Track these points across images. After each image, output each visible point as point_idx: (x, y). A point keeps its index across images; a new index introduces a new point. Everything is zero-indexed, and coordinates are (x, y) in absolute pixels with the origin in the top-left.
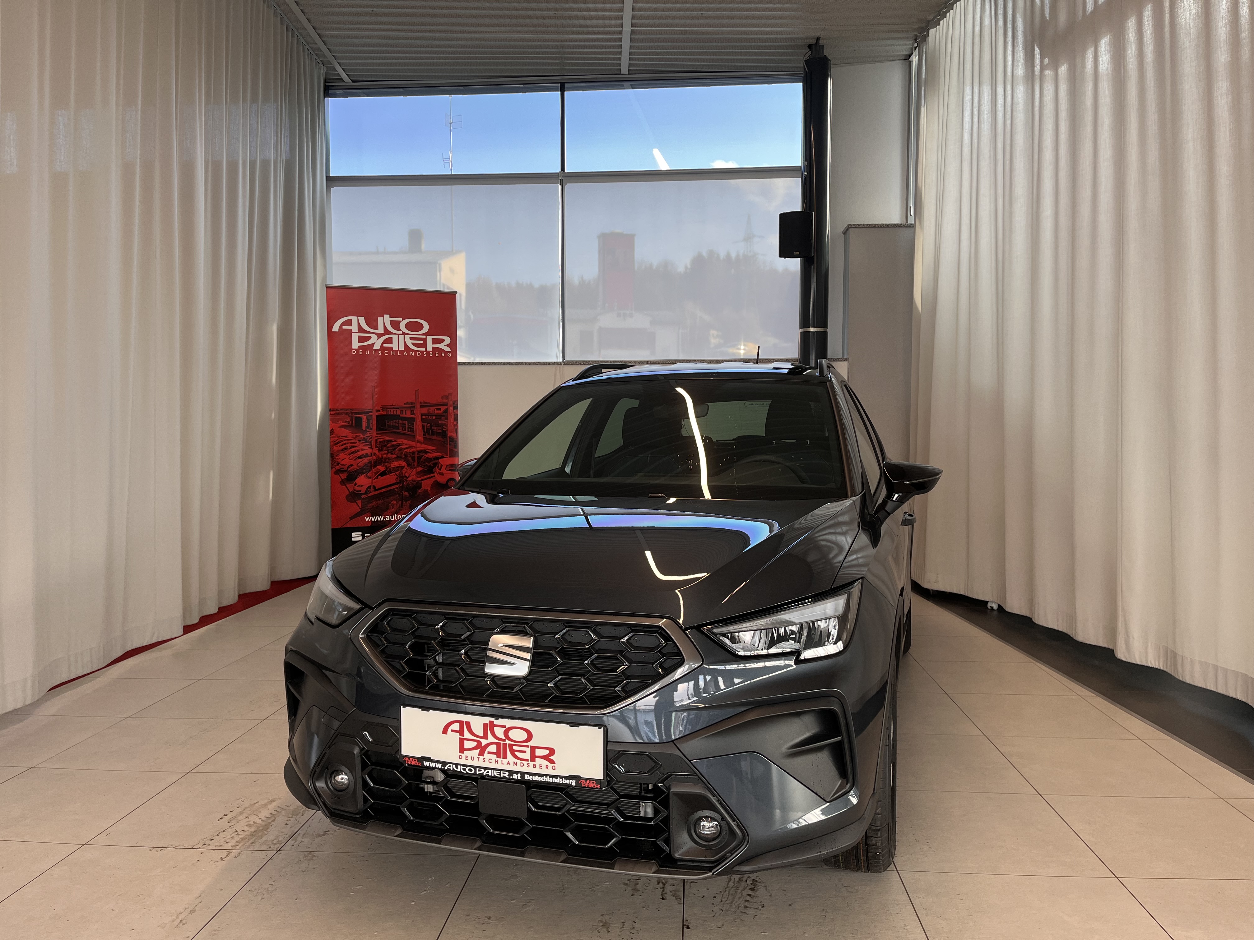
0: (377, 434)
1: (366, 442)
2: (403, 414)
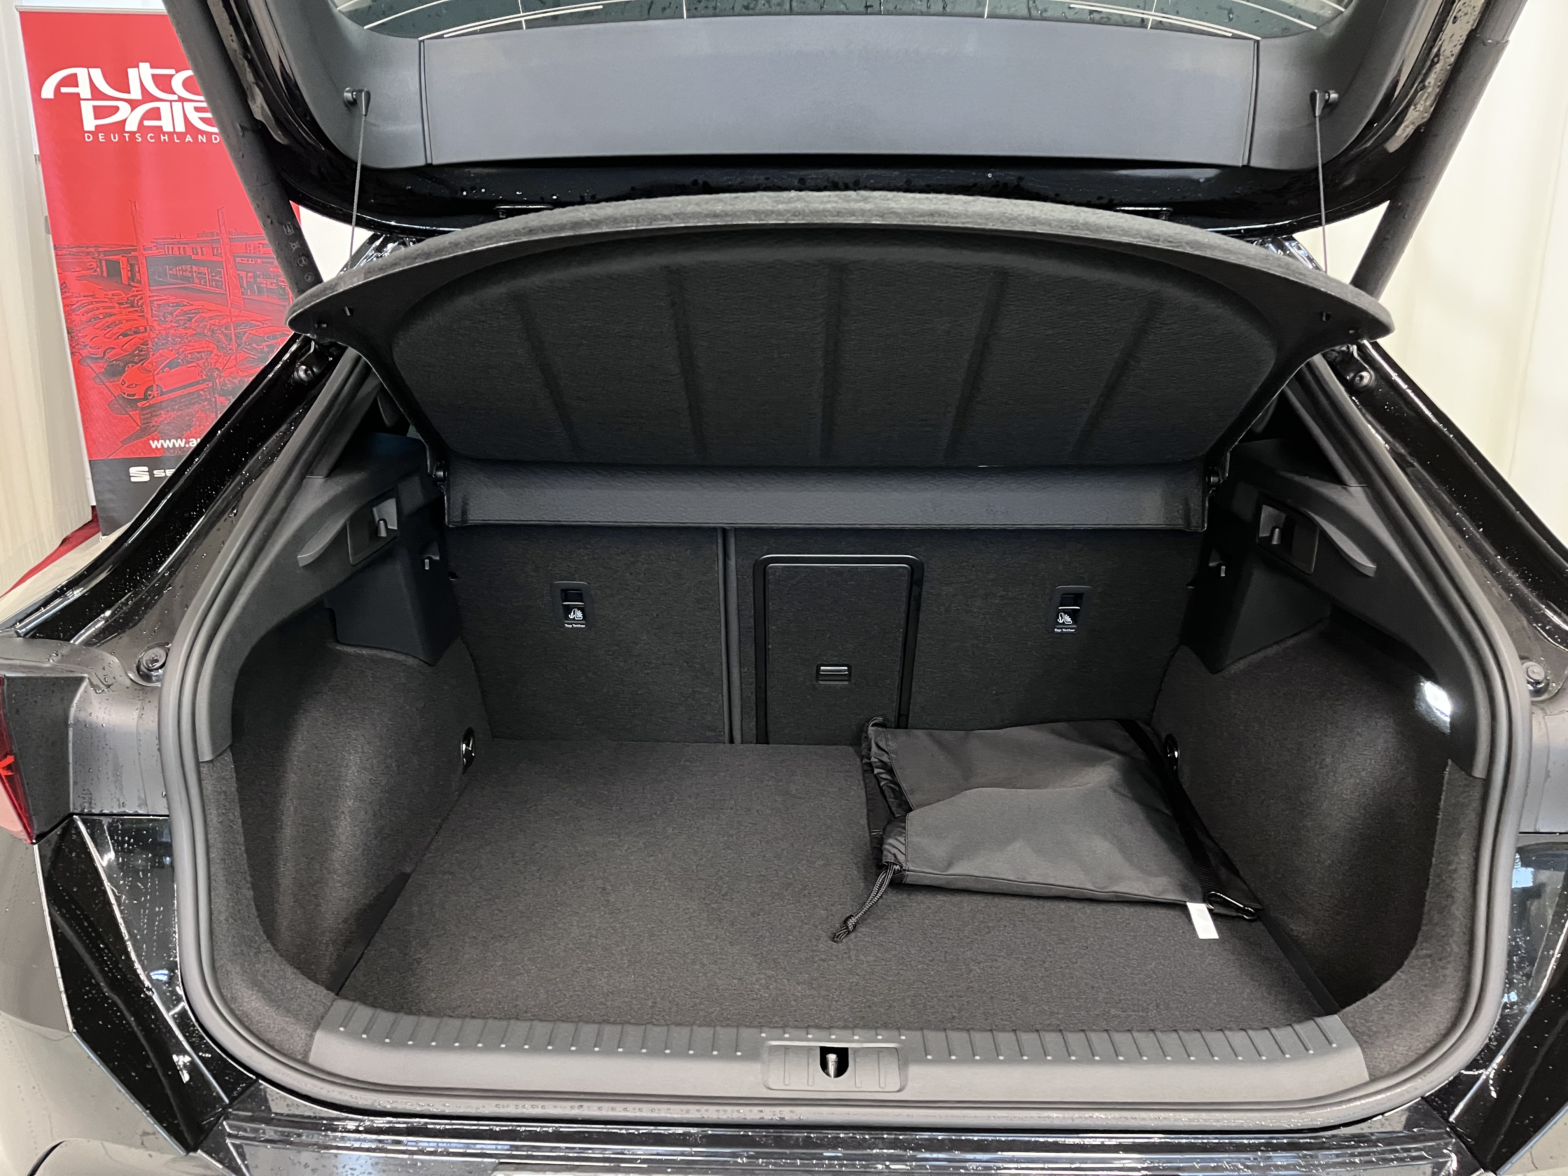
0: (150, 290)
1: (133, 306)
2: (197, 254)
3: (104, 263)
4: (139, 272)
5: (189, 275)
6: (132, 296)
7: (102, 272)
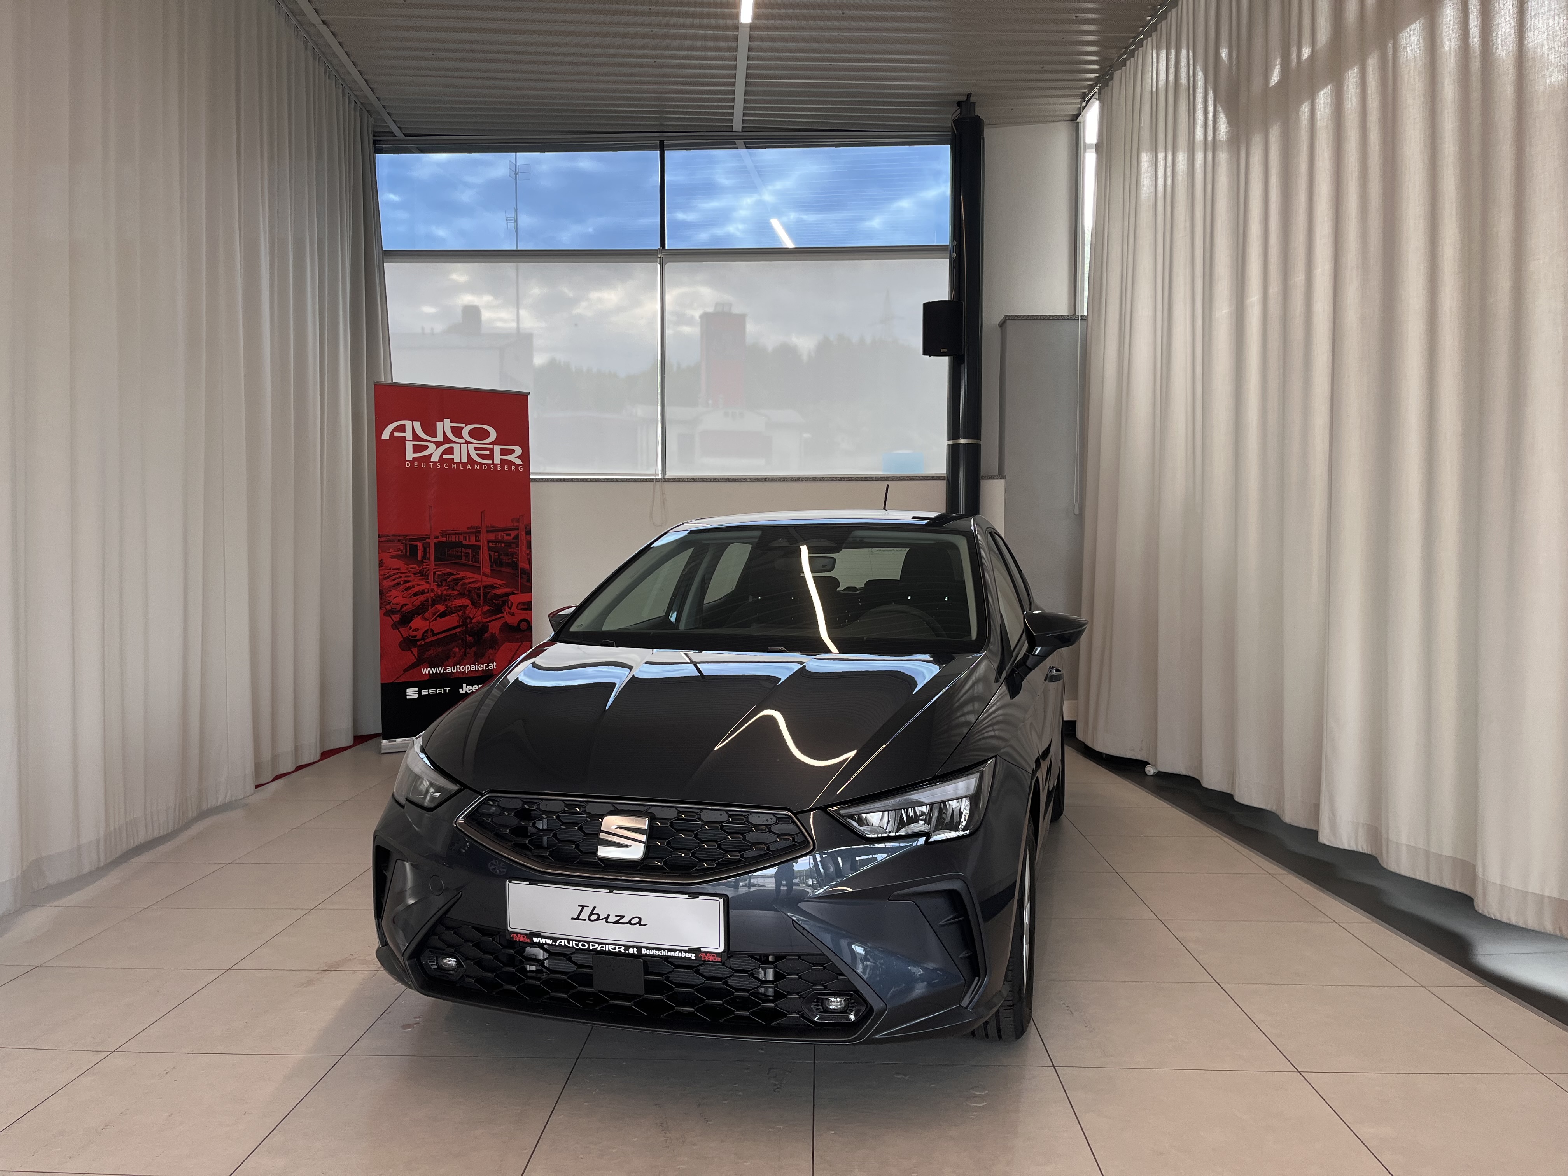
0: (434, 565)
1: (422, 576)
2: (466, 540)
3: (408, 546)
4: (429, 552)
5: (459, 554)
6: (423, 568)
7: (406, 552)
